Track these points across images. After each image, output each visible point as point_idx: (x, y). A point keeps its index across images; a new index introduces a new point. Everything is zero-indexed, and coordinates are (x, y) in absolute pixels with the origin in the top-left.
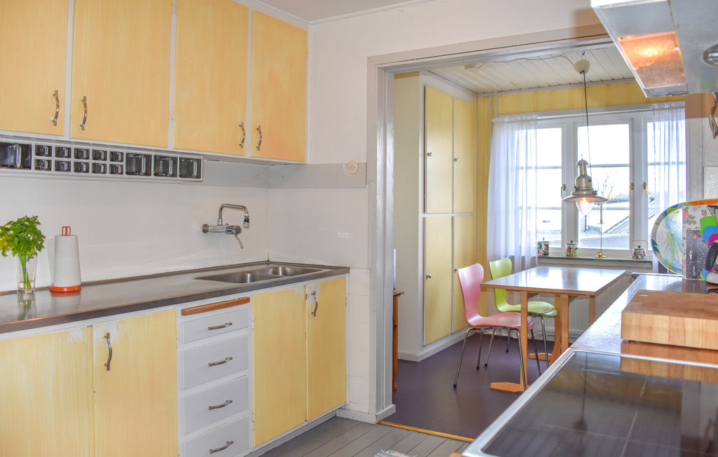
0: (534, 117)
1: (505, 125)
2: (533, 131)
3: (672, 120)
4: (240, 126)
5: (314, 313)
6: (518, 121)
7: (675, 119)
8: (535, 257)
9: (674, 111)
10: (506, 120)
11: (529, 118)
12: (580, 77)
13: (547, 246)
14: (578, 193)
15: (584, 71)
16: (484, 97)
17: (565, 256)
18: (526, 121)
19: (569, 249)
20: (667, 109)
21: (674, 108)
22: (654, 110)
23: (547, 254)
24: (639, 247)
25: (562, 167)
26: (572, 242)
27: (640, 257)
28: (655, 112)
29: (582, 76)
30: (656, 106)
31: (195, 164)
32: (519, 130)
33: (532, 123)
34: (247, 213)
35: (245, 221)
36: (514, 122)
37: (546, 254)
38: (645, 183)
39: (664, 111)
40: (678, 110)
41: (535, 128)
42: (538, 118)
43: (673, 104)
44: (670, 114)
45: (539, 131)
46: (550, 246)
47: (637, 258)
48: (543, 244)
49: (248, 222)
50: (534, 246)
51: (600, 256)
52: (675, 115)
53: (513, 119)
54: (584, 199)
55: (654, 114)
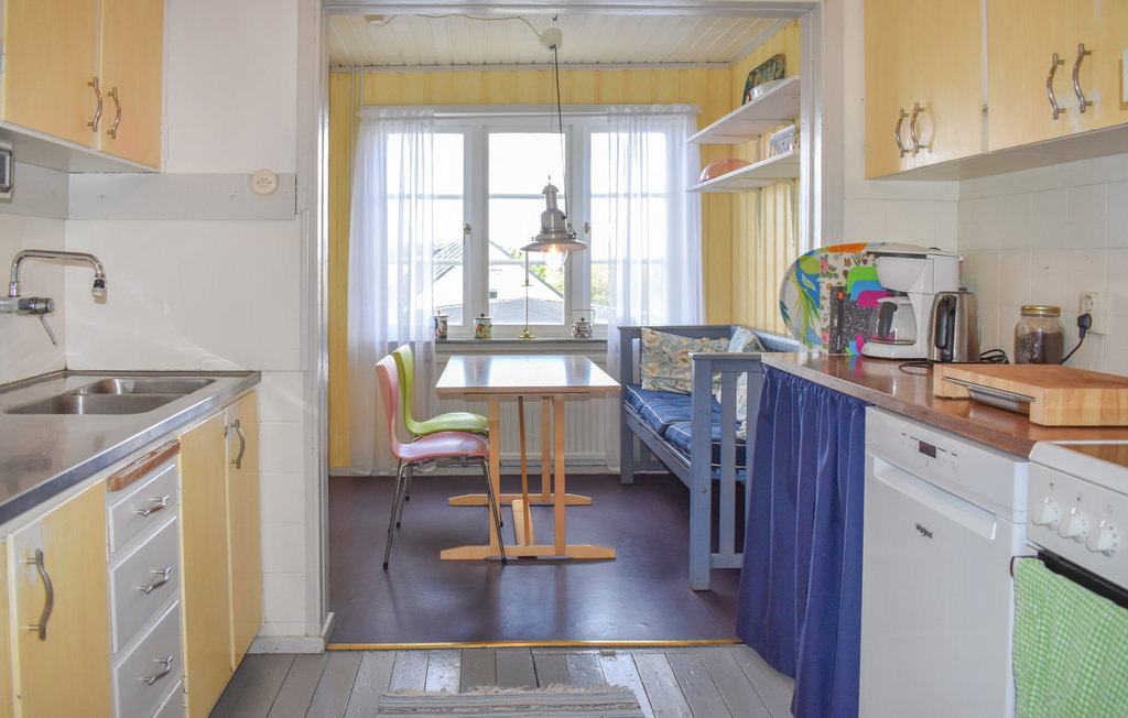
0: (430, 113)
1: (381, 123)
2: (427, 136)
3: (636, 132)
4: (90, 84)
5: (238, 463)
6: (404, 118)
7: (638, 130)
8: (429, 343)
9: (638, 118)
10: (382, 115)
11: (422, 114)
12: (548, 55)
13: (445, 323)
14: (547, 236)
15: (554, 46)
16: (340, 73)
17: (471, 337)
18: (417, 118)
19: (481, 327)
20: (628, 114)
21: (637, 114)
22: (609, 115)
23: (445, 337)
24: (583, 319)
25: (465, 197)
26: (483, 315)
27: (586, 335)
28: (612, 118)
29: (552, 52)
30: (614, 109)
31: (8, 158)
32: (404, 132)
33: (427, 122)
34: (101, 267)
35: (96, 285)
36: (396, 119)
37: (443, 336)
38: (587, 224)
39: (623, 118)
40: (644, 117)
41: (431, 132)
42: (436, 115)
43: (637, 109)
44: (633, 122)
45: (437, 136)
46: (448, 324)
47: (583, 335)
48: (439, 320)
49: (102, 286)
50: (428, 323)
51: (527, 336)
52: (639, 122)
53: (395, 115)
54: (554, 246)
55: (610, 121)
